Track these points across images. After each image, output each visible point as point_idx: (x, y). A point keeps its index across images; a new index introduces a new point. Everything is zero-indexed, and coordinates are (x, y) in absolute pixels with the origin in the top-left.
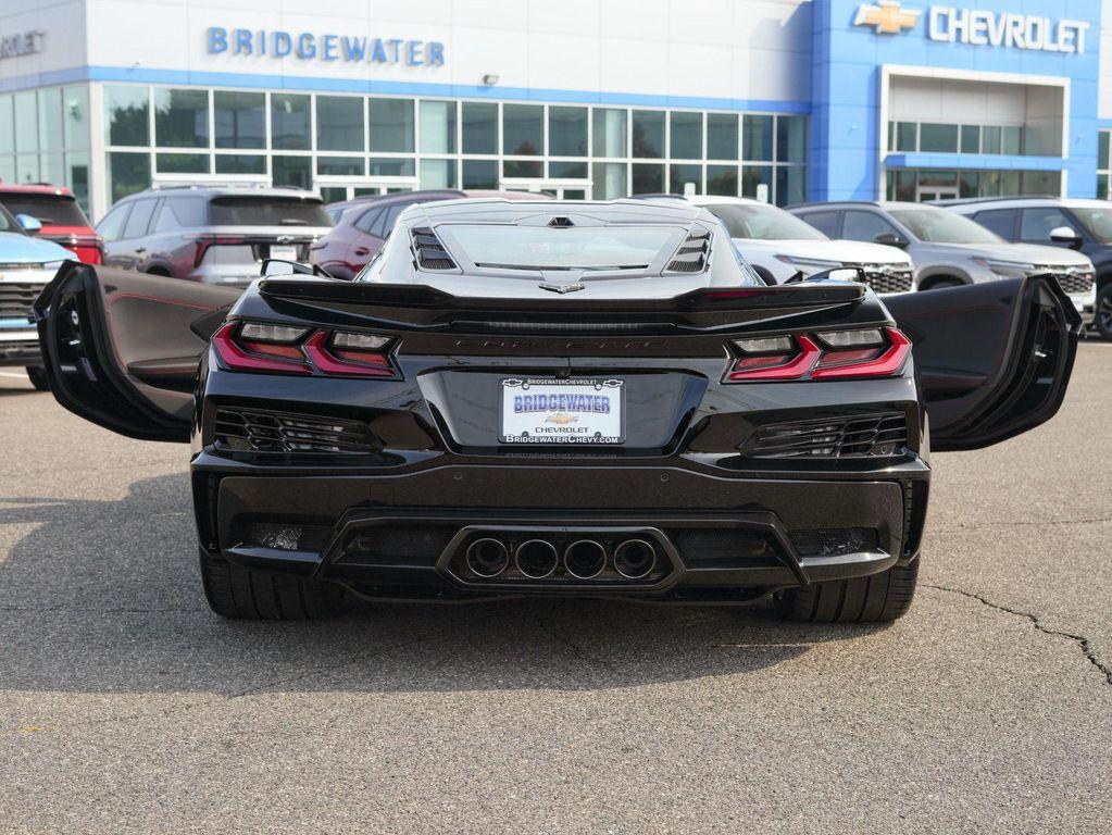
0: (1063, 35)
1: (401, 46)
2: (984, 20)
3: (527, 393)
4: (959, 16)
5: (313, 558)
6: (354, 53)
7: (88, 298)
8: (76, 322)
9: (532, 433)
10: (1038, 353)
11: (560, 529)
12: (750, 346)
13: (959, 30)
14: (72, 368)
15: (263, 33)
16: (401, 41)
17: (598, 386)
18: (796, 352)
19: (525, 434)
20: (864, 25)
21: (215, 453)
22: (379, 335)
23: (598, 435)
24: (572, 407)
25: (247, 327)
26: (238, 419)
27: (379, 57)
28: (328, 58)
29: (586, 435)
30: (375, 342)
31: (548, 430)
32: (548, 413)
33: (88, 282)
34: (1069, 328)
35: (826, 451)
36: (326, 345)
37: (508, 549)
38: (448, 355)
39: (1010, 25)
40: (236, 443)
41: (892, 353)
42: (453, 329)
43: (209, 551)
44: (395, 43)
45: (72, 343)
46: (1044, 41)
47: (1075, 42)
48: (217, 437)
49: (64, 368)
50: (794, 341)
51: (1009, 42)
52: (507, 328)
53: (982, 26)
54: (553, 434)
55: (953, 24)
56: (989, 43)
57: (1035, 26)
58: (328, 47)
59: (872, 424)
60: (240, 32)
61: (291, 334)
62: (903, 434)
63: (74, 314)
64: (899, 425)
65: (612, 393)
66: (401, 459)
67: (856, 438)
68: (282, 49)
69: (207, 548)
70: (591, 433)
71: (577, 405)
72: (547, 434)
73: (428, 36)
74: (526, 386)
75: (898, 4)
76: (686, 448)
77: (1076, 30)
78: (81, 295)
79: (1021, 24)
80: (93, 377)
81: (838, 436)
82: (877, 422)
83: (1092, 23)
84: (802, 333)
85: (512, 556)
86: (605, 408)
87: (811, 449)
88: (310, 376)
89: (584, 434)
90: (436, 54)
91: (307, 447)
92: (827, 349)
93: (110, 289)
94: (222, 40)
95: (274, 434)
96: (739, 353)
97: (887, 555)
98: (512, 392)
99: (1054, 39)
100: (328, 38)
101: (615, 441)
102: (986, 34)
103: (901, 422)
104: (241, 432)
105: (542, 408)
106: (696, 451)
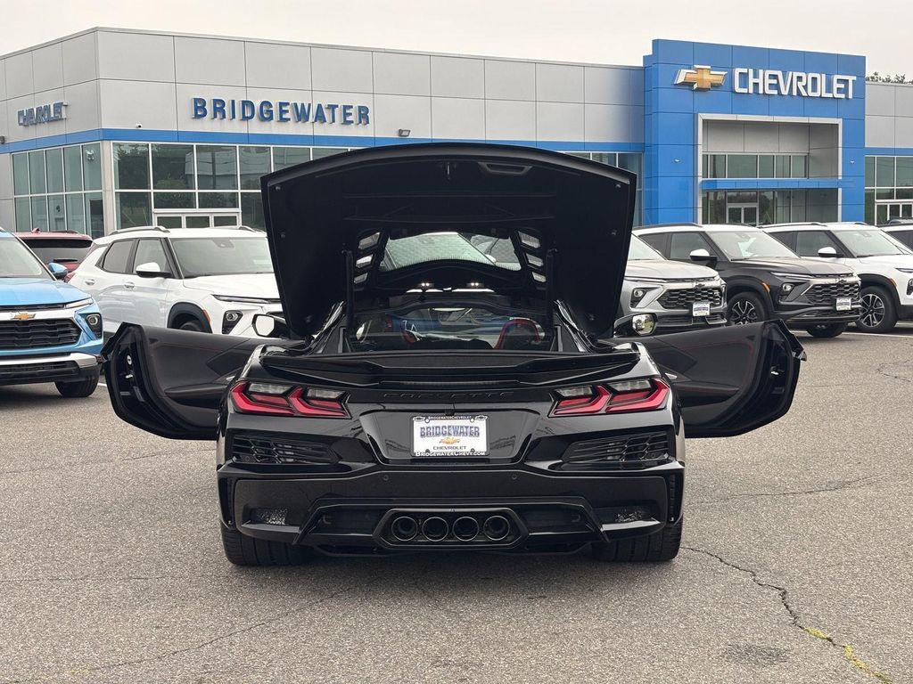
0: (836, 86)
1: (337, 110)
2: (775, 77)
3: (428, 425)
4: (756, 76)
5: (295, 530)
6: (302, 115)
7: (138, 346)
8: (130, 363)
9: (432, 450)
10: (774, 373)
11: (450, 510)
12: (566, 393)
13: (756, 85)
14: (128, 393)
15: (233, 102)
16: (337, 106)
17: (472, 420)
18: (596, 396)
19: (428, 451)
20: (683, 84)
21: (233, 465)
22: (335, 390)
23: (473, 450)
24: (456, 433)
25: (252, 385)
26: (246, 443)
27: (320, 117)
28: (283, 120)
29: (466, 451)
30: (334, 395)
31: (441, 448)
32: (441, 437)
33: (139, 337)
34: (794, 354)
35: (617, 457)
36: (303, 397)
37: (418, 522)
38: (378, 403)
39: (795, 79)
40: (247, 459)
41: (656, 395)
42: (382, 386)
43: (229, 525)
44: (332, 107)
45: (127, 377)
46: (822, 91)
47: (845, 91)
48: (234, 455)
49: (122, 393)
50: (594, 388)
51: (795, 93)
52: (415, 385)
53: (775, 82)
54: (445, 451)
55: (751, 80)
56: (780, 94)
57: (814, 79)
58: (282, 112)
59: (645, 440)
60: (216, 101)
61: (280, 390)
62: (666, 445)
63: (129, 357)
64: (662, 439)
65: (481, 424)
66: (349, 468)
67: (636, 449)
68: (248, 114)
69: (227, 523)
70: (468, 449)
71: (459, 432)
72: (441, 451)
73: (356, 101)
74: (427, 421)
75: (709, 67)
76: (527, 459)
77: (846, 82)
78: (134, 345)
79: (804, 80)
80: (142, 399)
81: (624, 448)
82: (647, 439)
83: (858, 77)
84: (599, 384)
85: (420, 527)
86: (477, 434)
87: (607, 456)
88: (292, 416)
89: (464, 450)
90: (363, 114)
91: (292, 460)
92: (616, 393)
93: (153, 341)
94: (203, 108)
95: (269, 452)
96: (560, 398)
97: (657, 522)
98: (419, 425)
99: (829, 89)
100: (282, 104)
101: (484, 454)
102: (777, 87)
103: (664, 438)
104: (249, 451)
105: (438, 435)
106: (533, 460)
